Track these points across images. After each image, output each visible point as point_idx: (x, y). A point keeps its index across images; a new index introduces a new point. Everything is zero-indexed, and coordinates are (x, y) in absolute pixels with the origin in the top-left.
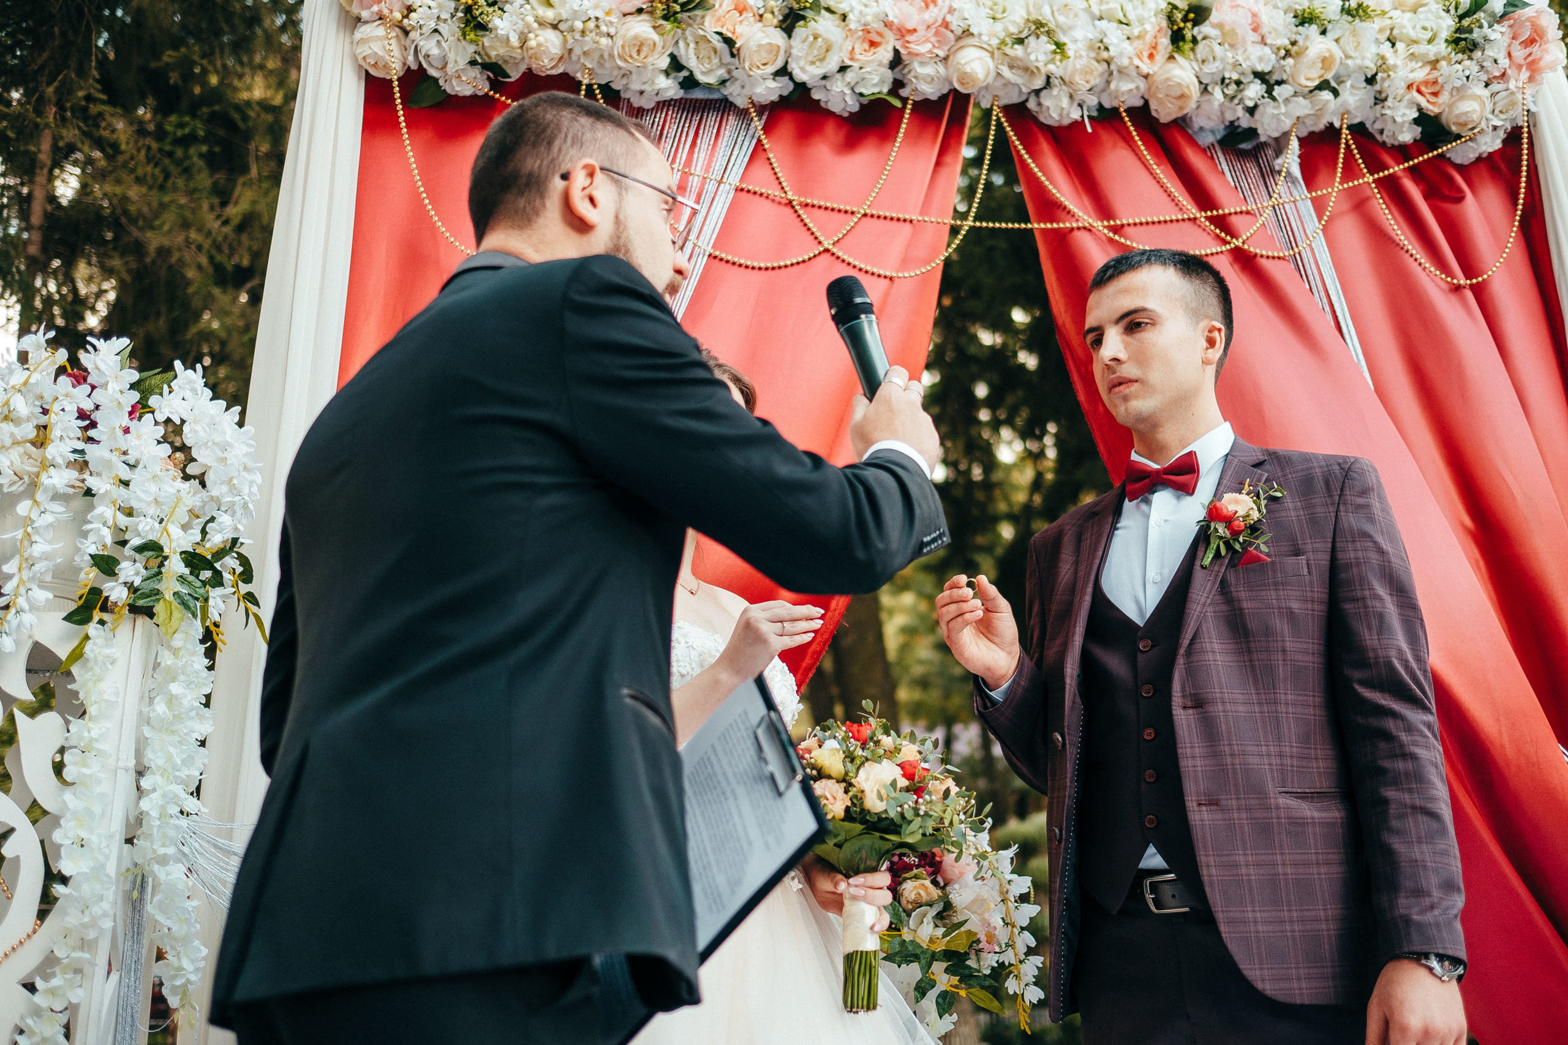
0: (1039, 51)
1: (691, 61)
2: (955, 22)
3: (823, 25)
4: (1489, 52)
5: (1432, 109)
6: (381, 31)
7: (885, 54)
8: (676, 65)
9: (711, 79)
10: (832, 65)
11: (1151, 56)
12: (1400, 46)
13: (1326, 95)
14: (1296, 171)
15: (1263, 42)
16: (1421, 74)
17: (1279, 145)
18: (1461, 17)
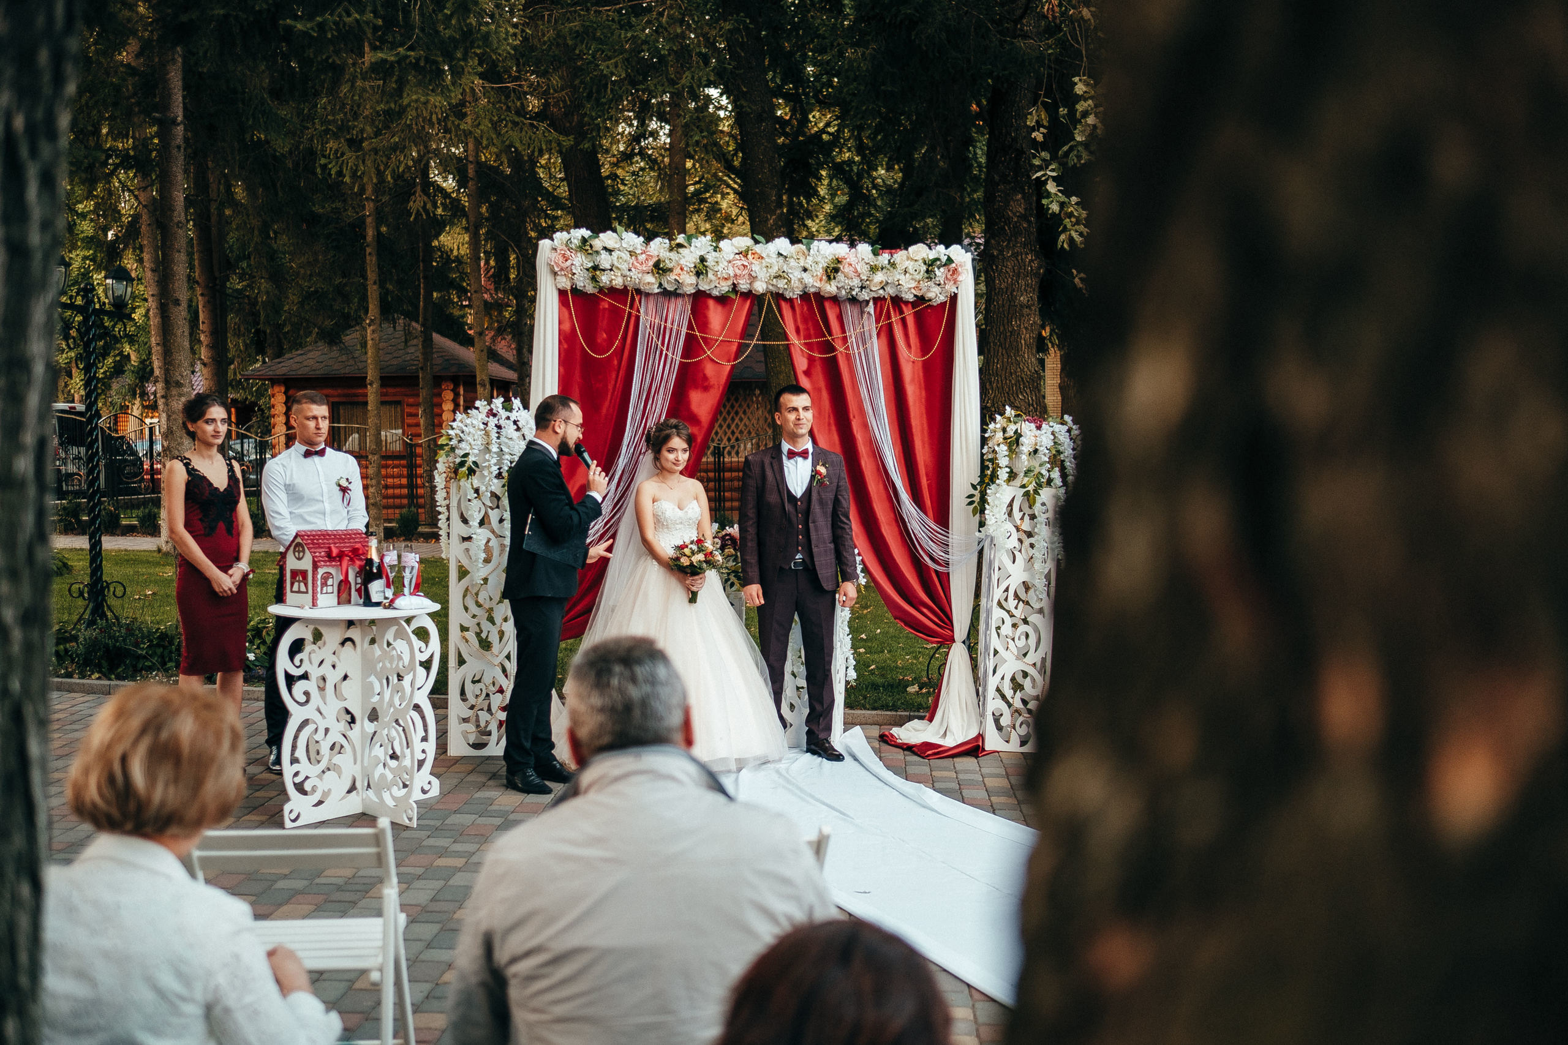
0: (781, 284)
1: (666, 285)
2: (754, 274)
3: (710, 275)
4: (937, 279)
5: (919, 295)
6: (564, 280)
7: (730, 283)
8: (660, 285)
9: (672, 289)
10: (713, 286)
11: (821, 280)
12: (907, 275)
13: (881, 292)
14: (872, 312)
15: (859, 276)
16: (913, 284)
17: (867, 302)
18: (929, 266)
